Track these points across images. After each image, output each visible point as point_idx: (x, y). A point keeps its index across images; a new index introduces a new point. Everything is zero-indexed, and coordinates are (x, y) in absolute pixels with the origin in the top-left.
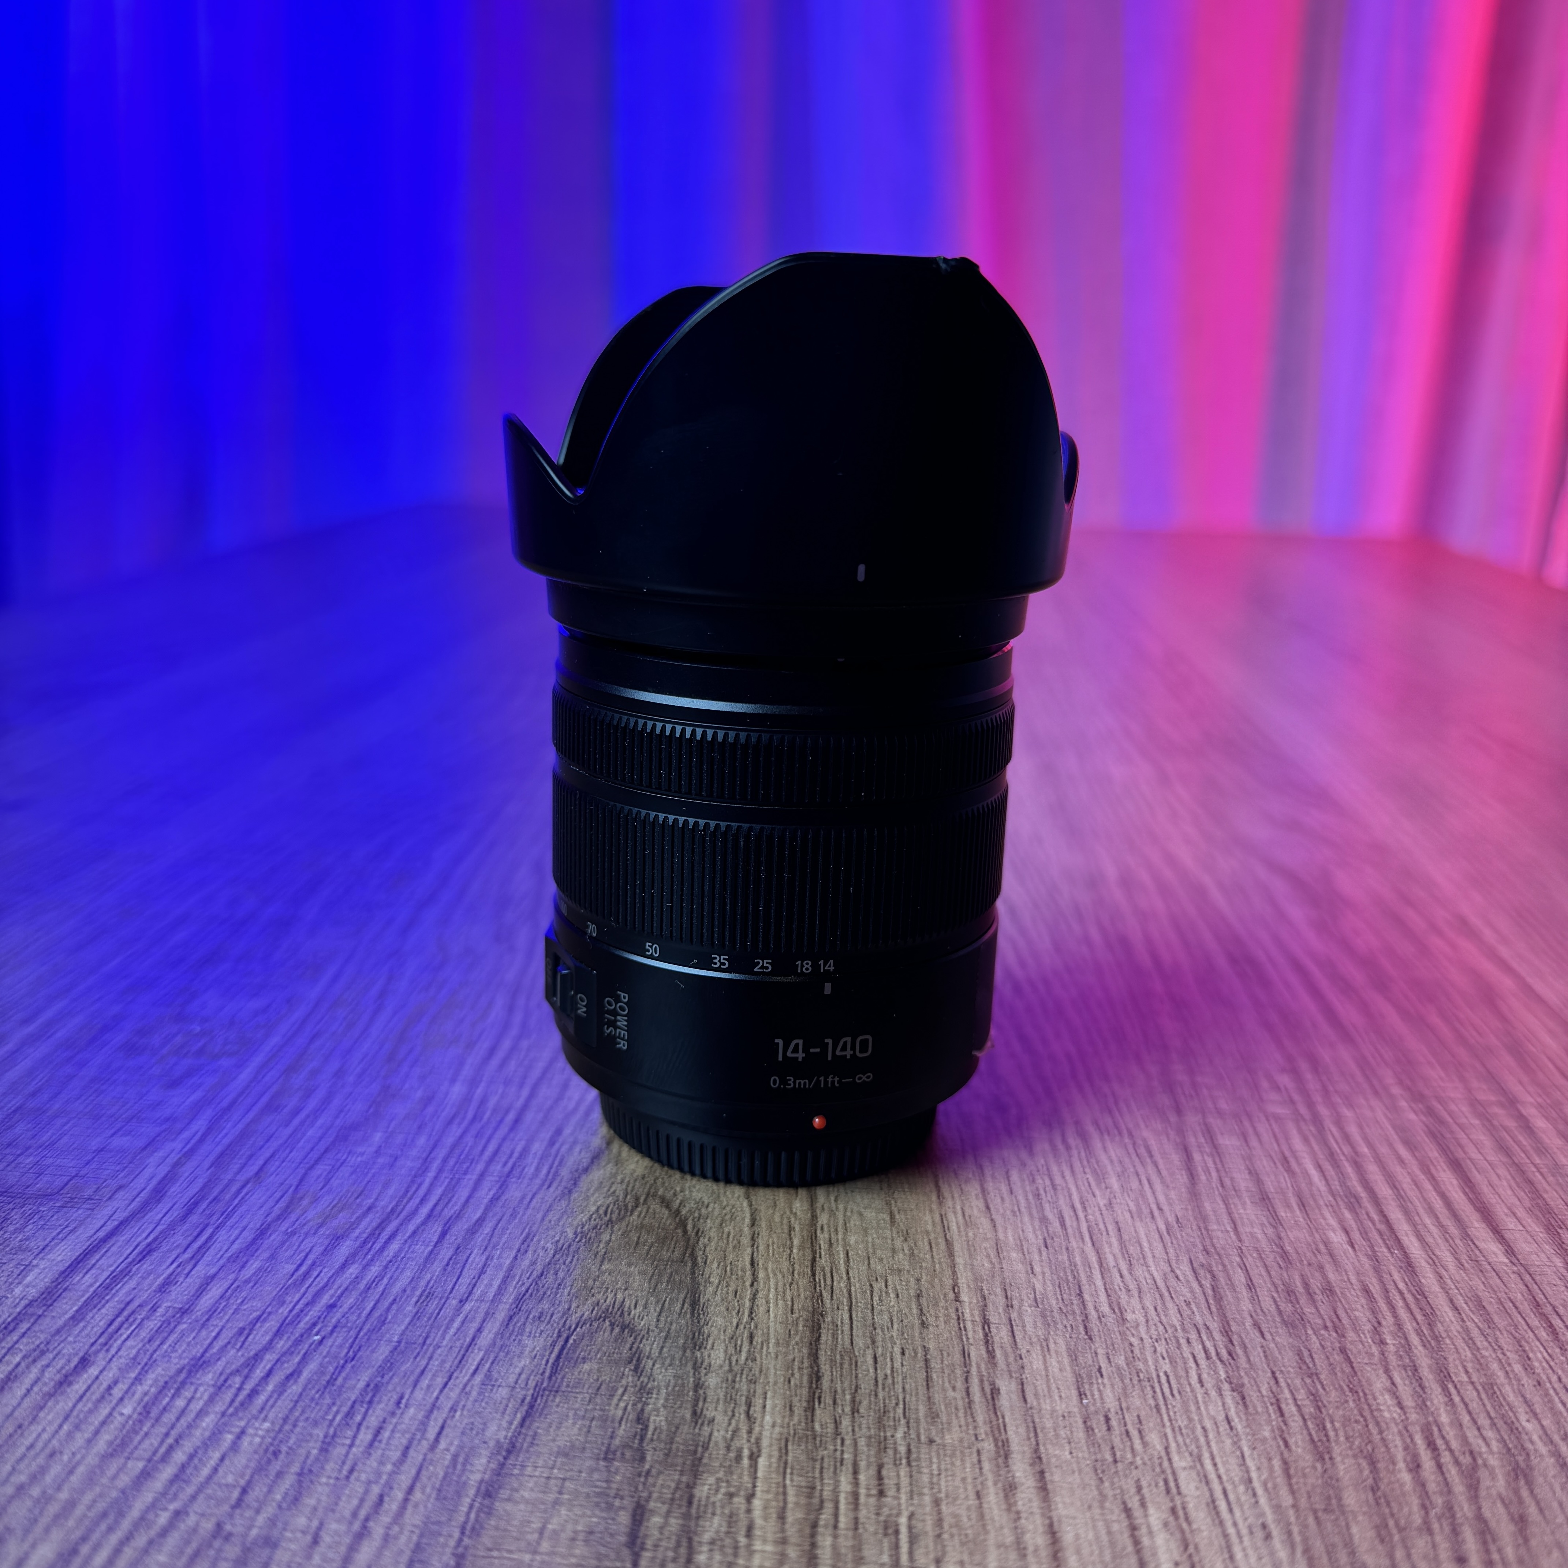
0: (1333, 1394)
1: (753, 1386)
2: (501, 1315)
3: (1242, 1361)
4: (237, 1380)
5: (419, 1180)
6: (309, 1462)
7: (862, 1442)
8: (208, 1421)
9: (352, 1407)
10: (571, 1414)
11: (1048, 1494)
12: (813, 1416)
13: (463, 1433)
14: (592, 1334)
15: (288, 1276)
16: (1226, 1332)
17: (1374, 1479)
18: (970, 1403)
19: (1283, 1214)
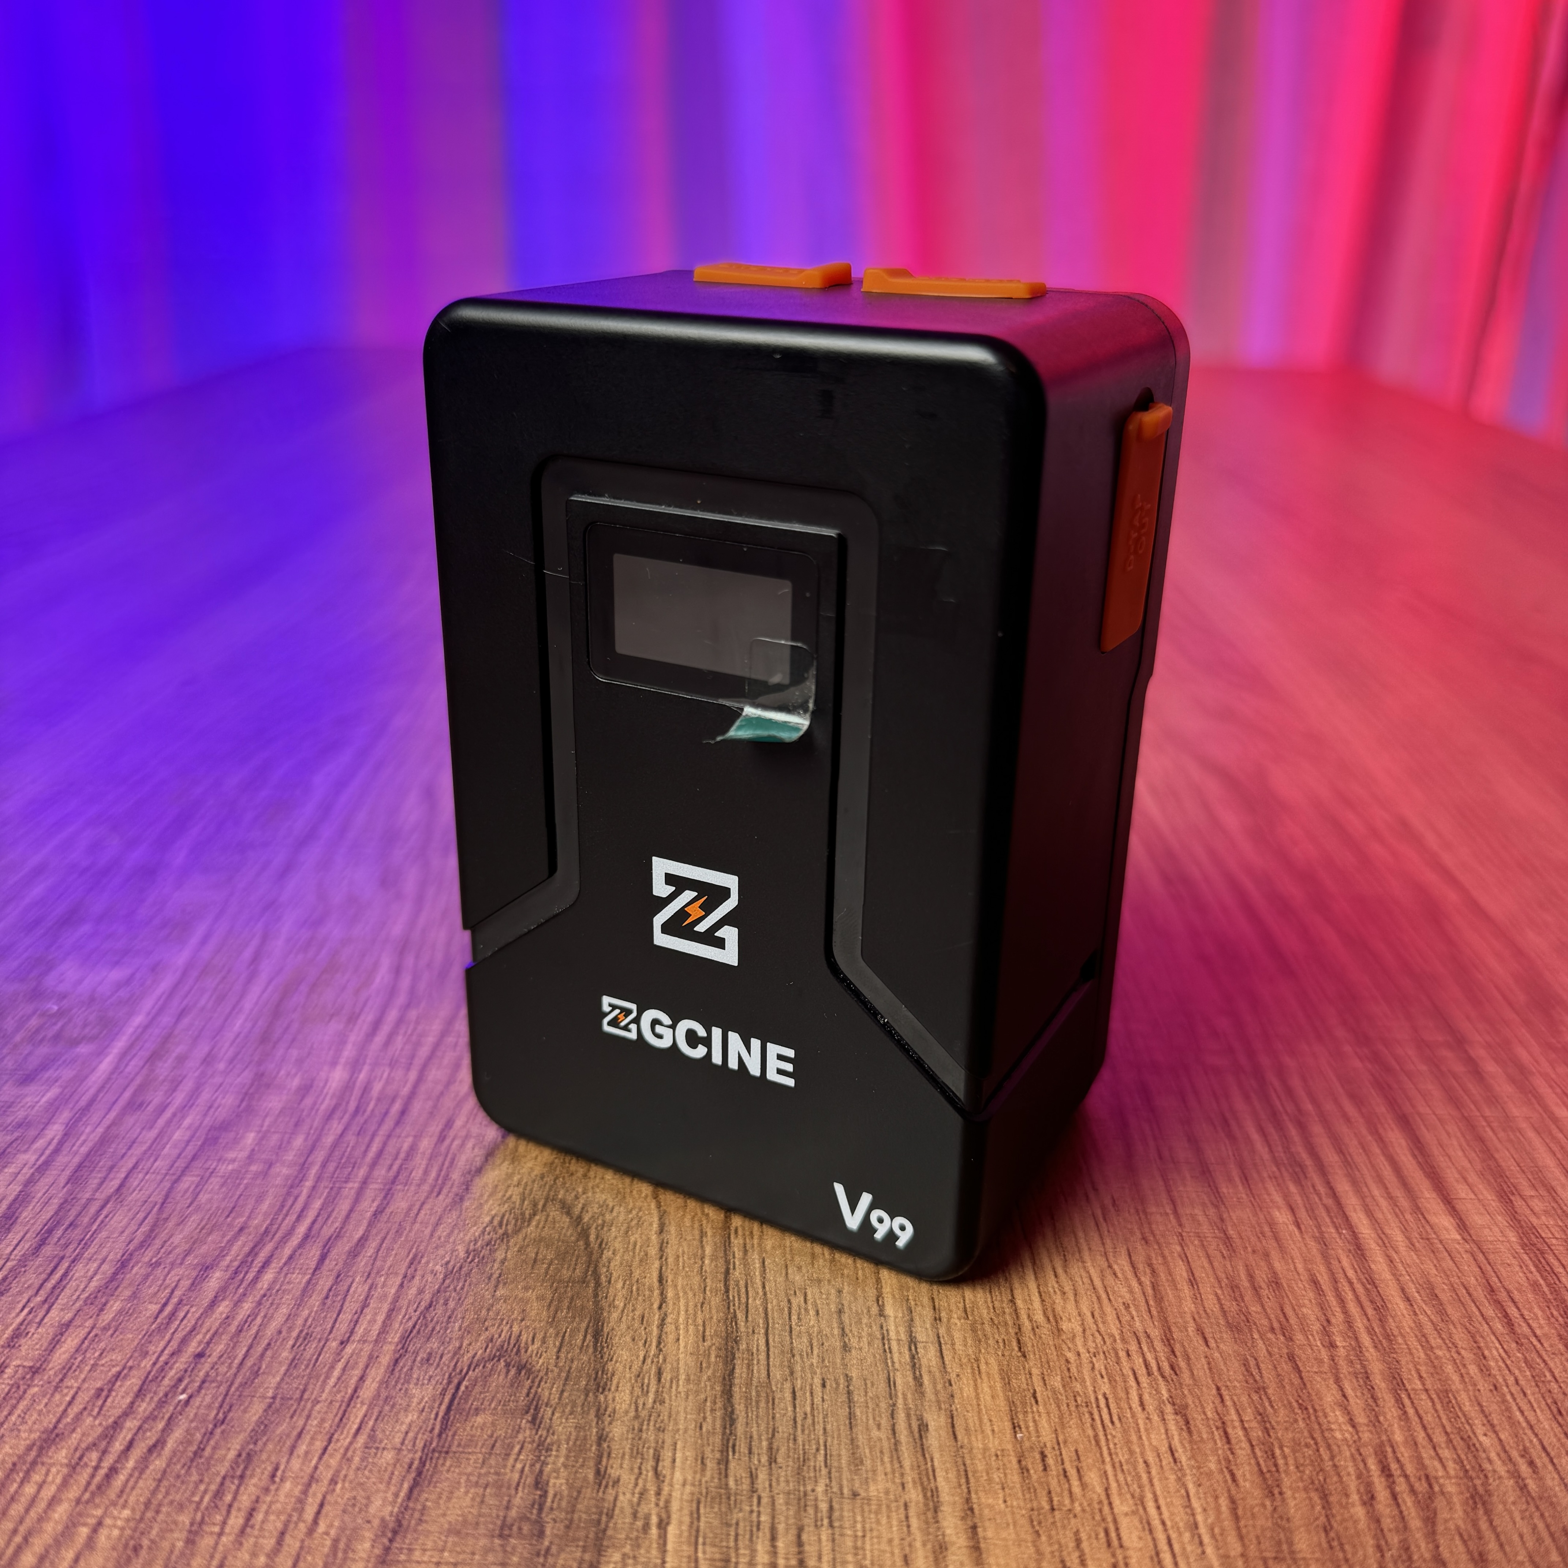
0: (1282, 1412)
1: (661, 1435)
2: (385, 1360)
3: (1186, 1376)
4: (94, 1456)
5: (295, 1192)
6: (173, 1558)
7: (780, 1500)
8: (61, 1512)
9: (222, 1484)
10: (464, 1478)
11: (981, 1554)
12: (726, 1469)
13: (344, 1511)
14: (486, 1378)
15: (151, 1320)
16: (1168, 1341)
17: (1327, 1516)
18: (897, 1443)
19: (1225, 1190)
